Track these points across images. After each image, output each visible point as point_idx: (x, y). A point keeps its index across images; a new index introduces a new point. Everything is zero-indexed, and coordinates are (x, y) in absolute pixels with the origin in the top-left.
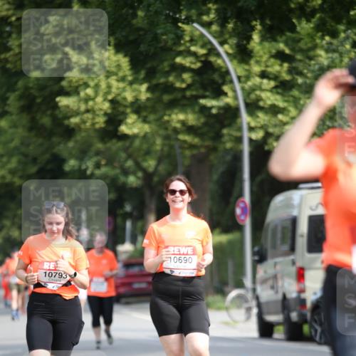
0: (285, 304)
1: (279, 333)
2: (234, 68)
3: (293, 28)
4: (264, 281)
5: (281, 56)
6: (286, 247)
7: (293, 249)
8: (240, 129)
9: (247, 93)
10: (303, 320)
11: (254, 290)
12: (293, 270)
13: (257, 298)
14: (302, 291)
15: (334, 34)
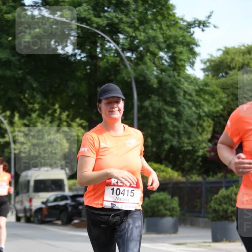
0: (25, 210)
1: (23, 220)
2: (9, 128)
3: (30, 115)
4: (18, 202)
5: (25, 125)
6: (25, 190)
7: (28, 191)
8: (10, 149)
9: (14, 137)
10: (31, 216)
11: (14, 205)
12: (28, 198)
13: (15, 208)
14: (31, 206)
15: (43, 118)
